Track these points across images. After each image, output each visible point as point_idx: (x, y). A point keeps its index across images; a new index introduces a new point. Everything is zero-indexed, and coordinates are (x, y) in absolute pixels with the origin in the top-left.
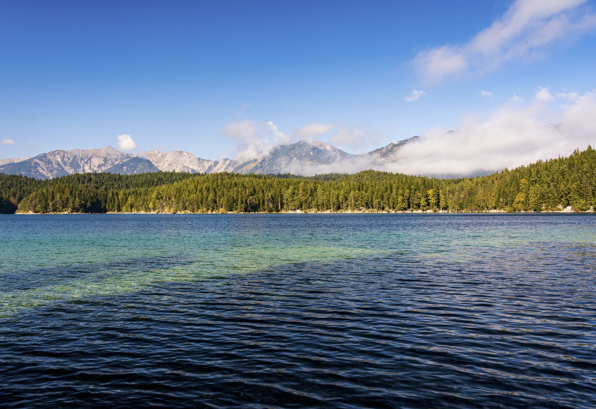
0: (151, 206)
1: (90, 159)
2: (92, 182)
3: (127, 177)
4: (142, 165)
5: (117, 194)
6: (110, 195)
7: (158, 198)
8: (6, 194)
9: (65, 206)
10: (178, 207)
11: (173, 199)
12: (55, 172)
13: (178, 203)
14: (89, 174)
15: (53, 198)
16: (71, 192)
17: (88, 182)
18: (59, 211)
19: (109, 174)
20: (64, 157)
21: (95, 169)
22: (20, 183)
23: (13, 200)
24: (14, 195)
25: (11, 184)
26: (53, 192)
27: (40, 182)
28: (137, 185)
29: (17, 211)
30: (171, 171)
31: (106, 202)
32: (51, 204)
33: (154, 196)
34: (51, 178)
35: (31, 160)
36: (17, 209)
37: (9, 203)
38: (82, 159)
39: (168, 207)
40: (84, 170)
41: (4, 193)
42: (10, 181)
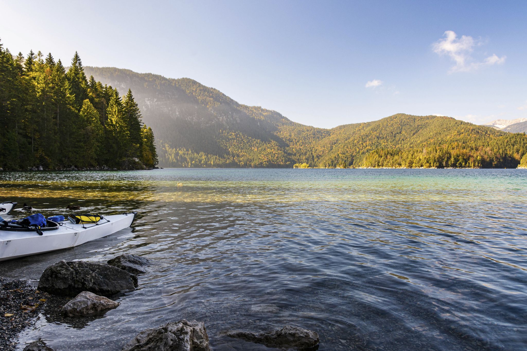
8: (510, 151)
22: (523, 140)
23: (517, 156)
24: (518, 151)
25: (515, 142)
29: (519, 165)
36: (520, 164)
37: (513, 159)
41: (508, 150)
42: (514, 139)
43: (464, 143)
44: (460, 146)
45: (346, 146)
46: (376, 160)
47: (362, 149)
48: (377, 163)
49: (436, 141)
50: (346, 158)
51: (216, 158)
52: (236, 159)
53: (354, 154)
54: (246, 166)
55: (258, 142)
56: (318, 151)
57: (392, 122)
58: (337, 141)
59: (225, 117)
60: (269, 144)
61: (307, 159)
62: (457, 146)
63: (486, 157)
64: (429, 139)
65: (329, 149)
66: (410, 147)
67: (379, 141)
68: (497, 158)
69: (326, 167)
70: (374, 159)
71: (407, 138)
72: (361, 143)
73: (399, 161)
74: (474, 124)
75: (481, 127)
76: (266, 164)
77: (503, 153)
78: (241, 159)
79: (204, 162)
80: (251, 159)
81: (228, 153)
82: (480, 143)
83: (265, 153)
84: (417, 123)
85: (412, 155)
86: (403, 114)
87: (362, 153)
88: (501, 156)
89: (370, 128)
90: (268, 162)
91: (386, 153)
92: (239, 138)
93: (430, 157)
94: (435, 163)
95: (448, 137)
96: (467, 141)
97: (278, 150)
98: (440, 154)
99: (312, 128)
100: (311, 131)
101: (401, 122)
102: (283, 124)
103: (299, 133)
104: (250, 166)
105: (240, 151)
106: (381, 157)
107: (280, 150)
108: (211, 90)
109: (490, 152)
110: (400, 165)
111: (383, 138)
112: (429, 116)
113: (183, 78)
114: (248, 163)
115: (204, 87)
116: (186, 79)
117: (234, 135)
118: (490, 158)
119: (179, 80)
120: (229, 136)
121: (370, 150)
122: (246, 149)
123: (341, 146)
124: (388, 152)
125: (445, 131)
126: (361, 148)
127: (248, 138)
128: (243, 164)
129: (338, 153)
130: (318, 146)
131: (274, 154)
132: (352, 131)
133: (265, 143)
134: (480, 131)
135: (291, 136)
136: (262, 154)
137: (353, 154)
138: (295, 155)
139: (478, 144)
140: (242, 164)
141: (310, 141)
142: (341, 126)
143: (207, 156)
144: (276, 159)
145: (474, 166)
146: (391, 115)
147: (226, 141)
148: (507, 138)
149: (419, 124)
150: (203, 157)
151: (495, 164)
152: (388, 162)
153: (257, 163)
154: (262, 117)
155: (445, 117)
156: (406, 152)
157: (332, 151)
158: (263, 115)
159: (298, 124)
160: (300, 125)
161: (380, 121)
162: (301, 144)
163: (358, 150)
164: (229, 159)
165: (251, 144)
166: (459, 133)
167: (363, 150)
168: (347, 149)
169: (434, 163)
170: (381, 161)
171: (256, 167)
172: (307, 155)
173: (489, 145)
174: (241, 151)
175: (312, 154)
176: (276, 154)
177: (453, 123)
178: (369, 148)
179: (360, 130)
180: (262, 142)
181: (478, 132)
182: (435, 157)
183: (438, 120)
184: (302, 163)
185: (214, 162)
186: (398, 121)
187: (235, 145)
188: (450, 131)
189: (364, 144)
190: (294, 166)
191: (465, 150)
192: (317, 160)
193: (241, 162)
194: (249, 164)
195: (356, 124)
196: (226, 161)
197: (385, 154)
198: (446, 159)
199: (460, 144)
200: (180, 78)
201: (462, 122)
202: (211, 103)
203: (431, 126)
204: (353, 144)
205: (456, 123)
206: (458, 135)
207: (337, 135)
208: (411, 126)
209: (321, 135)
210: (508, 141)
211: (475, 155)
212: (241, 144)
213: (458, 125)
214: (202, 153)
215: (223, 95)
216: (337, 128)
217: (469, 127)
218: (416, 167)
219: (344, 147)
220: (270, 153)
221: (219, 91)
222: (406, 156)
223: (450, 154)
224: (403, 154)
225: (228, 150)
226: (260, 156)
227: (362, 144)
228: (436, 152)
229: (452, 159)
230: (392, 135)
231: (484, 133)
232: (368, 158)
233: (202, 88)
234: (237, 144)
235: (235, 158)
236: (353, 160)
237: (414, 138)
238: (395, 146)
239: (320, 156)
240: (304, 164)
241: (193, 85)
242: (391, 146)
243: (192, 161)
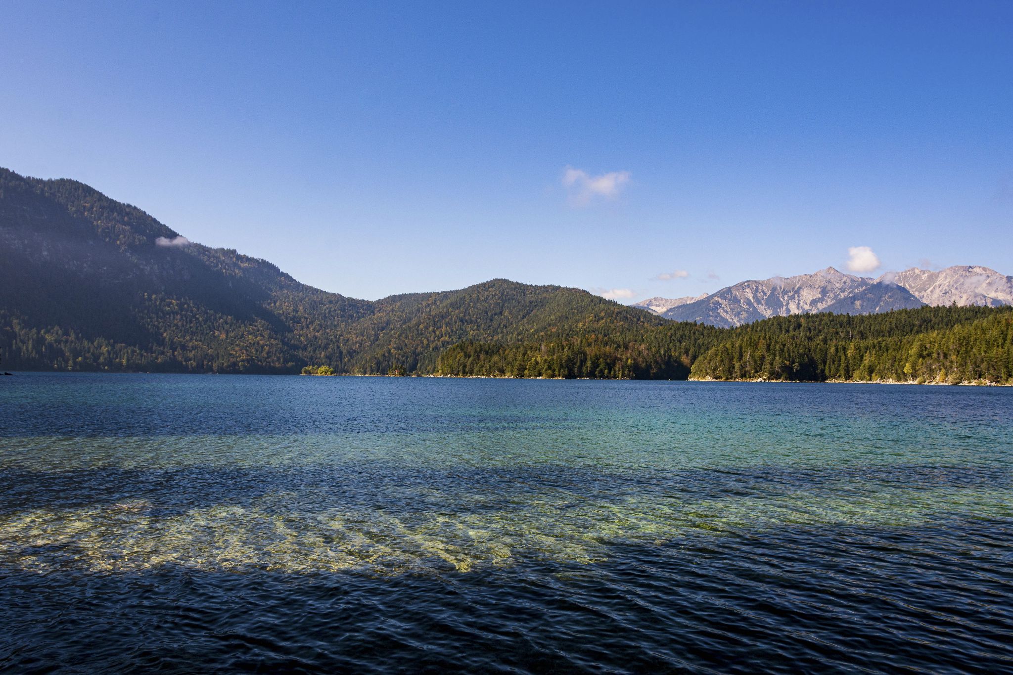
0: (907, 369)
1: (798, 291)
2: (802, 329)
3: (862, 319)
4: (890, 297)
5: (844, 349)
6: (832, 350)
7: (921, 356)
8: (675, 351)
9: (758, 369)
10: (963, 372)
11: (954, 357)
12: (744, 315)
13: (963, 364)
14: (797, 316)
15: (741, 356)
16: (768, 346)
17: (794, 330)
18: (750, 377)
19: (830, 314)
20: (757, 290)
21: (807, 307)
22: (694, 333)
23: (685, 360)
24: (687, 352)
25: (682, 336)
26: (741, 347)
27: (722, 331)
28: (880, 333)
29: (690, 376)
30: (948, 304)
31: (825, 363)
32: (737, 365)
33: (913, 351)
34: (738, 325)
35: (710, 298)
36: (690, 373)
37: (680, 364)
38: (785, 292)
39: (943, 371)
40: (788, 310)
41: (673, 350)
42: (681, 331)
43: (605, 335)
44: (599, 340)
45: (403, 335)
46: (461, 361)
47: (433, 341)
48: (461, 367)
49: (560, 331)
50: (403, 356)
51: (133, 352)
52: (179, 354)
53: (419, 349)
54: (202, 368)
55: (229, 321)
56: (350, 342)
57: (486, 293)
58: (387, 324)
59: (156, 267)
60: (251, 325)
61: (329, 358)
62: (596, 341)
63: (640, 360)
64: (550, 326)
65: (372, 338)
66: (518, 340)
67: (464, 327)
68: (656, 362)
69: (365, 373)
70: (457, 360)
71: (512, 324)
72: (431, 329)
73: (500, 365)
74: (619, 303)
75: (630, 309)
76: (244, 366)
77: (665, 355)
78: (191, 355)
79: (105, 359)
80: (211, 355)
81: (161, 342)
82: (629, 337)
83: (242, 344)
84: (530, 297)
85: (524, 355)
86: (505, 281)
87: (433, 349)
88: (662, 360)
89: (447, 302)
90: (248, 362)
91: (478, 349)
92: (187, 311)
93: (553, 359)
94: (562, 370)
95: (580, 324)
96: (610, 332)
97: (270, 337)
98: (570, 354)
99: (339, 297)
100: (336, 303)
101: (502, 295)
102: (282, 288)
103: (314, 305)
104: (210, 370)
105: (188, 338)
106: (469, 357)
107: (275, 339)
108: (127, 210)
109: (646, 352)
110: (503, 372)
111: (471, 322)
112: (549, 286)
113: (62, 180)
114: (205, 363)
115: (112, 201)
116: (70, 181)
117: (177, 305)
118: (647, 362)
119: (50, 182)
120: (164, 306)
121: (448, 343)
122: (202, 334)
123: (395, 334)
124: (481, 349)
125: (574, 313)
126: (432, 339)
127: (207, 313)
128: (194, 364)
129: (390, 347)
130: (350, 333)
131: (262, 347)
132: (415, 307)
133: (243, 323)
134: (629, 316)
135: (297, 312)
136: (237, 345)
137: (418, 351)
138: (305, 348)
139: (627, 339)
140: (191, 364)
141: (336, 323)
142: (395, 296)
143: (113, 346)
144: (266, 355)
145: (623, 376)
146: (484, 281)
147: (157, 317)
148: (670, 329)
149: (532, 299)
150: (104, 349)
151: (654, 373)
152: (482, 367)
153: (225, 364)
154: (237, 271)
155: (573, 289)
156: (511, 349)
157: (378, 342)
158: (240, 268)
159: (311, 287)
160: (315, 291)
161: (465, 290)
162: (318, 328)
163: (425, 342)
164: (163, 353)
165: (213, 323)
166: (598, 319)
167: (434, 344)
168: (406, 341)
169: (559, 370)
170: (468, 364)
171: (222, 371)
172: (330, 350)
173: (643, 341)
174: (191, 339)
175: (338, 347)
176: (267, 345)
177: (587, 300)
178: (447, 338)
179: (429, 305)
180: (237, 321)
181: (627, 318)
182: (561, 360)
183: (563, 294)
184: (320, 366)
185: (128, 360)
186: (498, 292)
187: (177, 325)
188: (583, 314)
189: (437, 333)
190: (303, 370)
191: (608, 348)
192: (349, 360)
193: (190, 360)
194: (207, 365)
195: (422, 294)
196: (157, 358)
197: (476, 351)
198: (578, 364)
199: (600, 337)
200: (53, 179)
201: (601, 300)
202: (125, 237)
203: (553, 305)
204: (418, 330)
205: (592, 301)
206: (595, 321)
207: (388, 314)
208: (519, 302)
209: (358, 313)
210: (671, 335)
211: (623, 357)
212: (192, 325)
213: (595, 305)
214: (101, 340)
215: (154, 220)
216: (387, 300)
217: (612, 308)
218: (530, 376)
219: (400, 336)
220: (254, 344)
221: (145, 213)
222: (512, 355)
223: (585, 354)
224: (507, 352)
225: (162, 335)
226: (232, 349)
227: (434, 331)
228: (563, 350)
229: (589, 364)
230: (486, 317)
231: (635, 319)
232: (445, 359)
233: (105, 204)
234: (183, 326)
235: (176, 353)
236: (418, 361)
237: (523, 325)
238: (493, 337)
239: (355, 351)
240: (323, 368)
241: (85, 196)
242: (485, 338)
243: (76, 357)
